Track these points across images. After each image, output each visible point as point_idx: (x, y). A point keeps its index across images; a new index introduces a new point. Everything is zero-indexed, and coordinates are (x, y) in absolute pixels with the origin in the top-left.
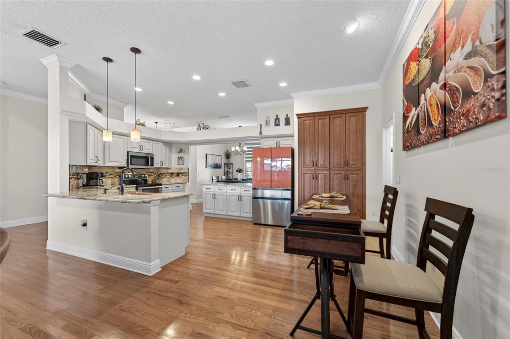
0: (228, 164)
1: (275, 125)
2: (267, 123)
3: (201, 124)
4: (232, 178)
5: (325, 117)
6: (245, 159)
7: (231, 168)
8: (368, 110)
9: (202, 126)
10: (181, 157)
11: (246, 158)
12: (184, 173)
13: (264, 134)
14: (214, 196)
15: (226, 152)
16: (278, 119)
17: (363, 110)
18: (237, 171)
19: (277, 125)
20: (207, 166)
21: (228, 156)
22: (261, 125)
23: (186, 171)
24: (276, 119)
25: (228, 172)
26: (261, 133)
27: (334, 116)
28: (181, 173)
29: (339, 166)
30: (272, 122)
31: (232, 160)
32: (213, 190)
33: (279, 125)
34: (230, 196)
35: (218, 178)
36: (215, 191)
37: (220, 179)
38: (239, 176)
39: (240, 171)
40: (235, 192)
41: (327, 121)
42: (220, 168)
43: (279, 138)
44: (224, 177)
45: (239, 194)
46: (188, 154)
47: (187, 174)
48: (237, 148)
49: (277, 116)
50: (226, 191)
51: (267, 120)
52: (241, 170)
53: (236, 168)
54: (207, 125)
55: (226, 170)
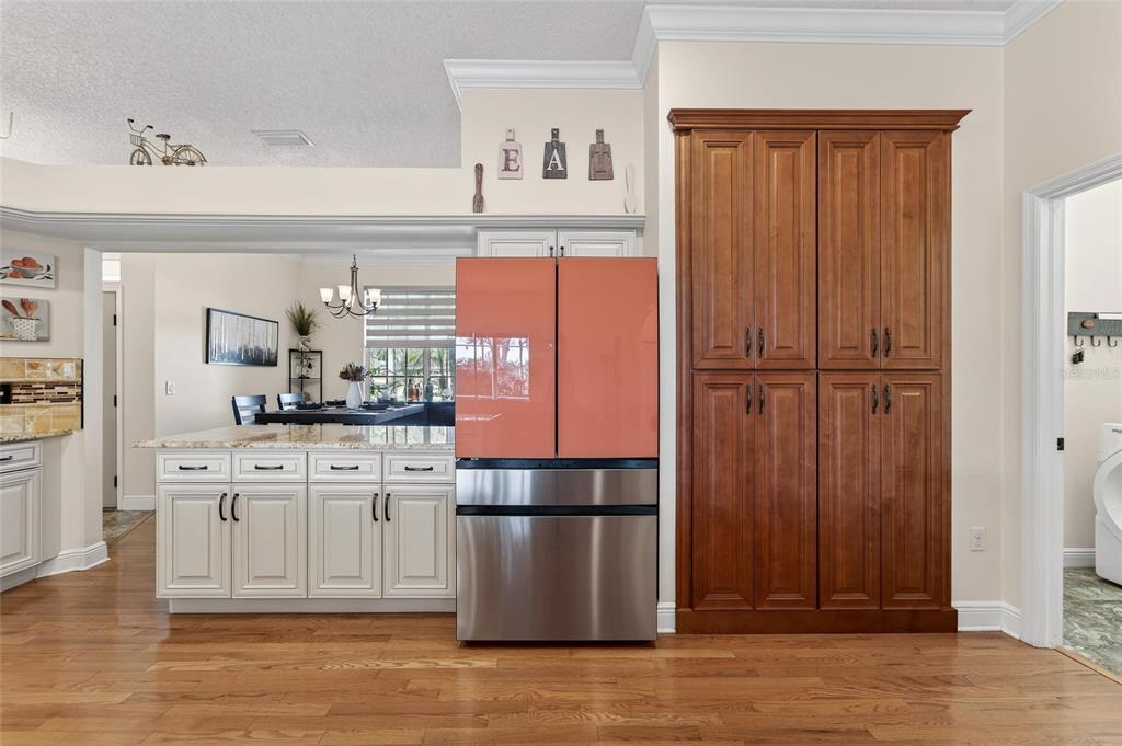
0: (302, 352)
1: (547, 175)
2: (507, 159)
3: (150, 136)
4: (318, 402)
5: (797, 136)
6: (366, 338)
7: (316, 364)
8: (963, 122)
9: (157, 148)
10: (24, 304)
11: (370, 333)
12: (50, 385)
13: (492, 208)
14: (229, 509)
15: (295, 310)
16: (561, 148)
17: (943, 123)
18: (345, 375)
19: (553, 172)
20: (214, 355)
21: (303, 325)
22: (479, 168)
23: (69, 372)
24: (549, 148)
25: (302, 377)
26: (479, 203)
27: (837, 136)
28: (27, 386)
29: (852, 352)
30: (533, 160)
31: (316, 340)
32: (225, 476)
33: (563, 175)
34: (325, 497)
35: (262, 400)
36: (238, 477)
37: (271, 408)
38: (354, 396)
39: (352, 374)
40: (353, 476)
41: (805, 155)
42: (272, 362)
43: (563, 235)
44: (287, 398)
45: (376, 489)
46: (80, 287)
47: (72, 392)
48: (345, 292)
49: (555, 133)
50: (300, 476)
51: (509, 146)
52: (359, 370)
53: (334, 365)
54: (187, 148)
55: (297, 371)
